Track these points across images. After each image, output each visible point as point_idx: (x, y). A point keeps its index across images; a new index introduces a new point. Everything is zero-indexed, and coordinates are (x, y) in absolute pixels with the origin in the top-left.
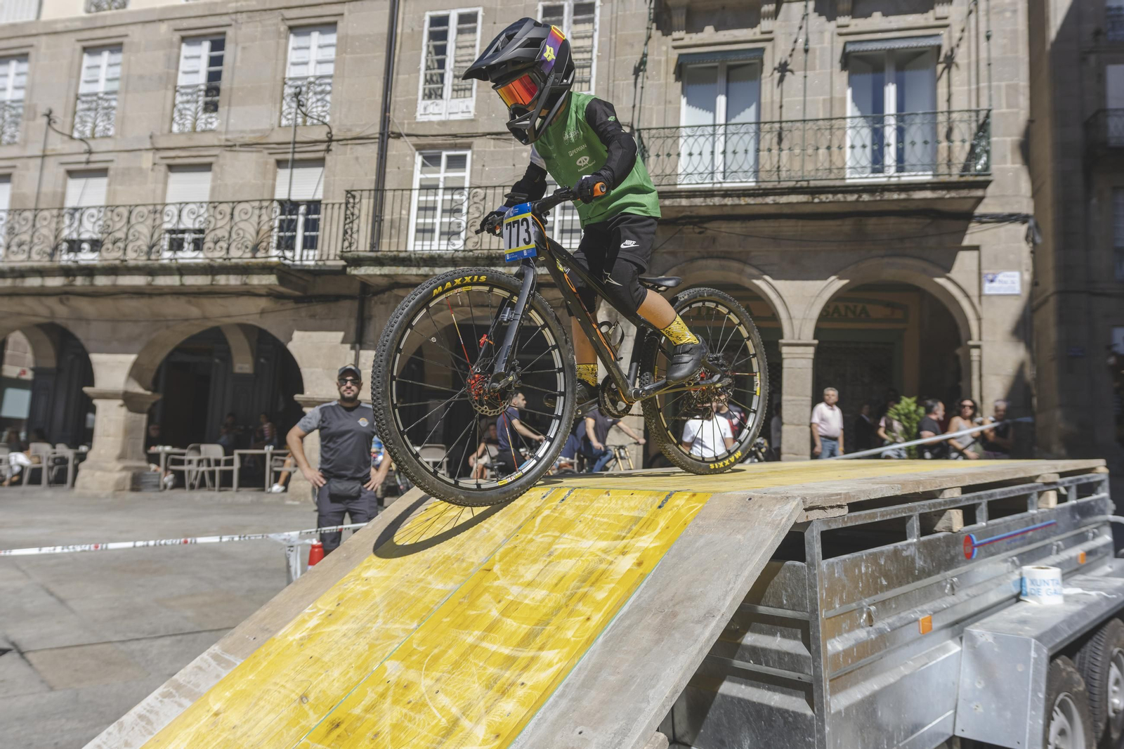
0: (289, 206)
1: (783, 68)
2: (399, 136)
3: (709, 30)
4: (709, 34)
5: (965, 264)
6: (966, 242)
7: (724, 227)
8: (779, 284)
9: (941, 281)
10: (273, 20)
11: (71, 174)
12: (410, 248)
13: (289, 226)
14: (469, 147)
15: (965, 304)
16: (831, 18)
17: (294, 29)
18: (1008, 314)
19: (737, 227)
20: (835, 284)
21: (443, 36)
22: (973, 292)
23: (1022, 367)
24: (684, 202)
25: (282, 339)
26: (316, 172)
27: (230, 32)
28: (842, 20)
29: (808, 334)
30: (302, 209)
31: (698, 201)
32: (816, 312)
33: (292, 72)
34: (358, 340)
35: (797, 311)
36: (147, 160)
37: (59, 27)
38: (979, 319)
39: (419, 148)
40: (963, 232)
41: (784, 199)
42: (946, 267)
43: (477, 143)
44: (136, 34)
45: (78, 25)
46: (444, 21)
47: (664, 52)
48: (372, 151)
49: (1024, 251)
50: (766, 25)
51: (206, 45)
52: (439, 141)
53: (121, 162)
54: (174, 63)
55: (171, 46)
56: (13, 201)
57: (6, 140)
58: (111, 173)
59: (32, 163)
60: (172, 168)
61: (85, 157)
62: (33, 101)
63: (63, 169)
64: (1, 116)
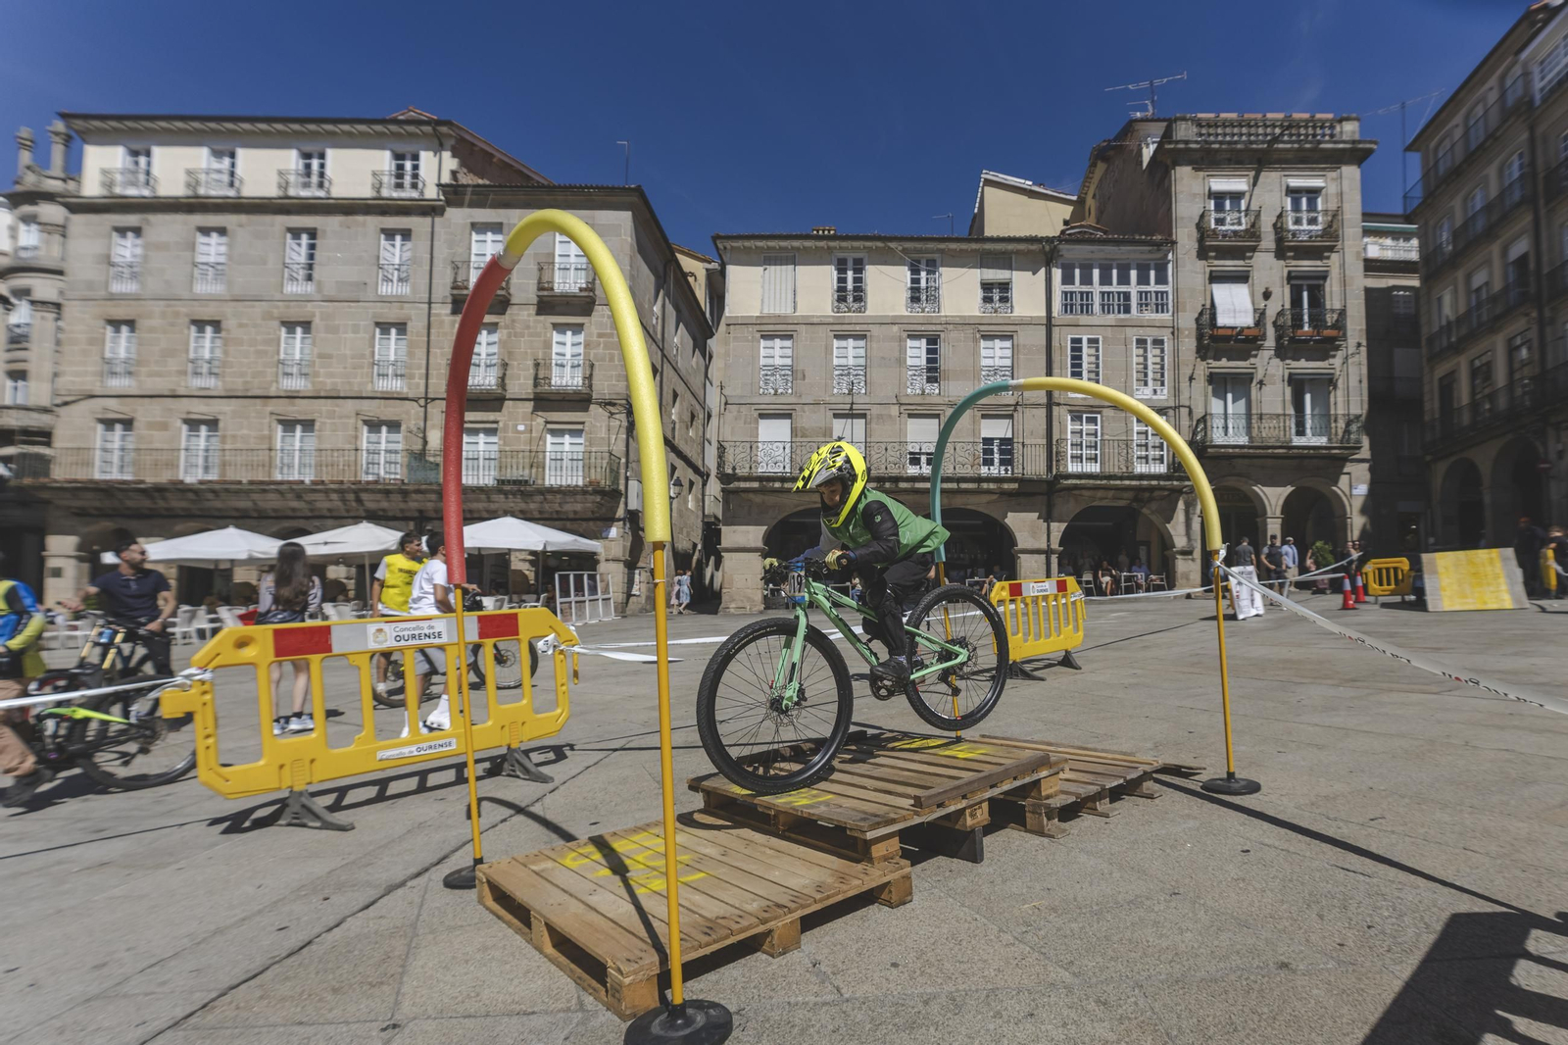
0: (988, 441)
1: (1261, 383)
2: (1059, 404)
3: (1224, 360)
4: (1224, 362)
5: (1344, 480)
6: (1345, 470)
7: (1240, 461)
8: (1264, 489)
9: (1334, 488)
10: (969, 331)
11: (836, 416)
12: (1070, 470)
13: (988, 452)
14: (1099, 413)
15: (1344, 499)
16: (1282, 360)
17: (985, 337)
18: (1357, 504)
19: (1246, 461)
20: (1289, 489)
21: (1080, 349)
22: (1348, 493)
23: (1365, 525)
24: (1231, 450)
25: (999, 519)
26: (1006, 422)
27: (942, 335)
28: (1288, 361)
29: (1278, 513)
30: (996, 442)
31: (1237, 450)
32: (1281, 502)
33: (985, 362)
34: (1048, 518)
35: (1273, 502)
36: (895, 410)
37: (815, 320)
38: (1351, 506)
39: (1070, 411)
40: (1343, 467)
41: (1276, 451)
42: (1336, 482)
43: (1105, 412)
44: (875, 330)
45: (831, 320)
46: (1079, 341)
47: (1202, 369)
48: (1043, 412)
49: (1367, 476)
50: (1252, 360)
51: (924, 341)
52: (1083, 409)
53: (875, 410)
54: (903, 350)
55: (900, 340)
56: (794, 432)
57: (780, 391)
58: (869, 417)
59: (806, 407)
60: (910, 416)
61: (848, 407)
62: (800, 368)
63: (831, 413)
64: (773, 375)
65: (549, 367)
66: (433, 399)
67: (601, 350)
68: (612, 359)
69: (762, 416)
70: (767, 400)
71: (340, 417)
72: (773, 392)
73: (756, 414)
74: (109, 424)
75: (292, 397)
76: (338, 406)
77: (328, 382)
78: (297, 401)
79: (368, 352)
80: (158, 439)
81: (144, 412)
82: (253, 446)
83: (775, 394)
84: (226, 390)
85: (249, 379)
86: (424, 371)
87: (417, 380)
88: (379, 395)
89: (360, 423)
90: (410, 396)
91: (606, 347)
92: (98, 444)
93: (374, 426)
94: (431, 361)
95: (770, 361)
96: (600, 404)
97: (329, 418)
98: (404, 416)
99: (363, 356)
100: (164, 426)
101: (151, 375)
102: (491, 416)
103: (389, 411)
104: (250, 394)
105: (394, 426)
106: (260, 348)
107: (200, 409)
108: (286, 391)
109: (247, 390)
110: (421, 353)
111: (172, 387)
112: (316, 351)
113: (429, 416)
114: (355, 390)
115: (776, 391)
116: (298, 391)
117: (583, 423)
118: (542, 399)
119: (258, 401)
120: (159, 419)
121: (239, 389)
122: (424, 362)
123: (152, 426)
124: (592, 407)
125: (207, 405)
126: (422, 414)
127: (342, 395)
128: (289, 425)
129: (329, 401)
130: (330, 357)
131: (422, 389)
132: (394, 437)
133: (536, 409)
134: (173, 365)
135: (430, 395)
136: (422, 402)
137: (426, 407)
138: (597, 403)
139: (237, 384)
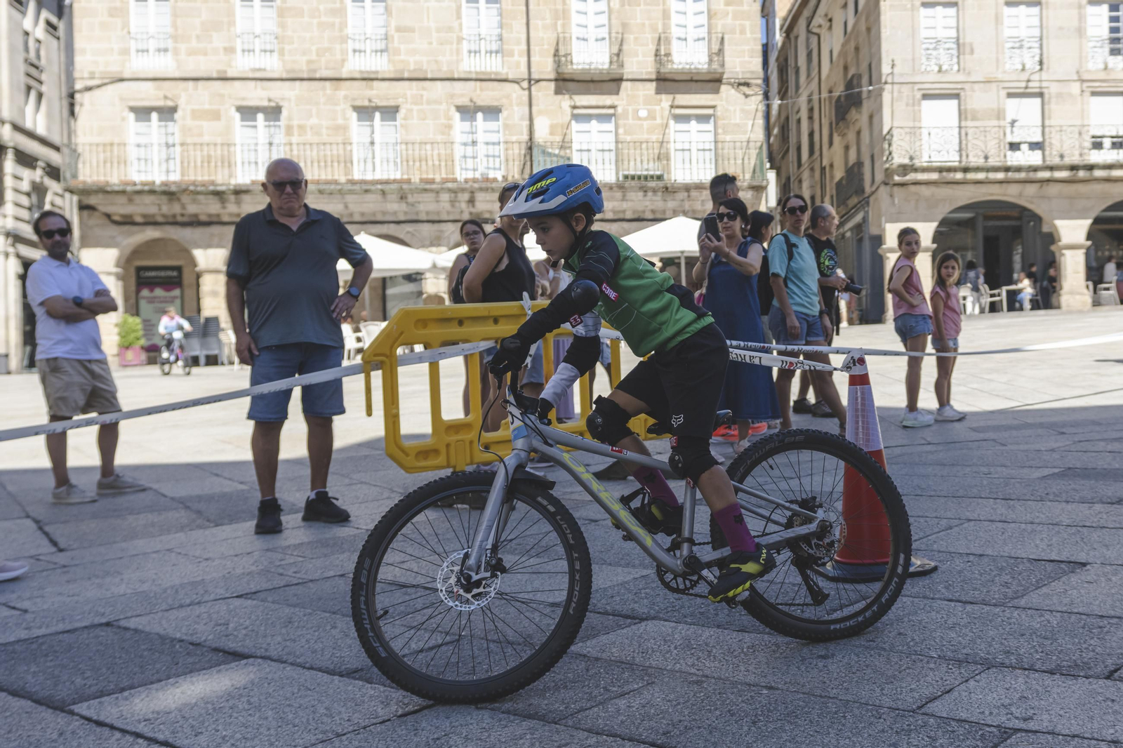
11: (1010, 95)
36: (1075, 88)
51: (1106, 7)
53: (1053, 89)
54: (1082, 18)
55: (1080, 7)
56: (962, 114)
57: (944, 68)
58: (1046, 96)
59: (976, 86)
60: (1094, 94)
61: (1023, 84)
62: (968, 40)
63: (1003, 93)
64: (935, 49)
65: (668, 41)
66: (538, 81)
67: (729, 20)
68: (743, 32)
69: (926, 97)
70: (931, 78)
71: (429, 103)
72: (936, 69)
73: (919, 95)
74: (142, 113)
75: (368, 79)
76: (424, 89)
77: (412, 62)
78: (375, 83)
79: (456, 24)
80: (209, 131)
81: (188, 99)
82: (325, 138)
83: (940, 71)
84: (288, 72)
85: (314, 57)
86: (524, 47)
87: (516, 58)
88: (474, 76)
89: (453, 109)
90: (511, 77)
91: (735, 17)
92: (132, 139)
93: (467, 112)
94: (532, 35)
95: (931, 33)
96: (732, 85)
97: (415, 104)
98: (504, 101)
99: (450, 29)
100: (216, 116)
101: (191, 52)
102: (607, 100)
103: (487, 94)
104: (318, 76)
105: (492, 112)
106: (324, 19)
107: (256, 95)
108: (361, 72)
109: (315, 71)
110: (519, 26)
111: (221, 67)
112: (393, 24)
113: (534, 102)
114: (445, 71)
115: (940, 67)
116: (377, 72)
117: (713, 107)
118: (665, 80)
119: (328, 84)
120: (207, 107)
121: (303, 69)
122: (524, 36)
123: (196, 115)
124: (723, 88)
125: (263, 89)
126: (526, 99)
127: (429, 76)
128: (365, 112)
129: (414, 83)
130: (412, 30)
131: (524, 68)
132: (492, 125)
133: (658, 91)
134: (218, 41)
135: (535, 76)
136: (525, 84)
137: (529, 89)
138: (729, 84)
139: (301, 65)
